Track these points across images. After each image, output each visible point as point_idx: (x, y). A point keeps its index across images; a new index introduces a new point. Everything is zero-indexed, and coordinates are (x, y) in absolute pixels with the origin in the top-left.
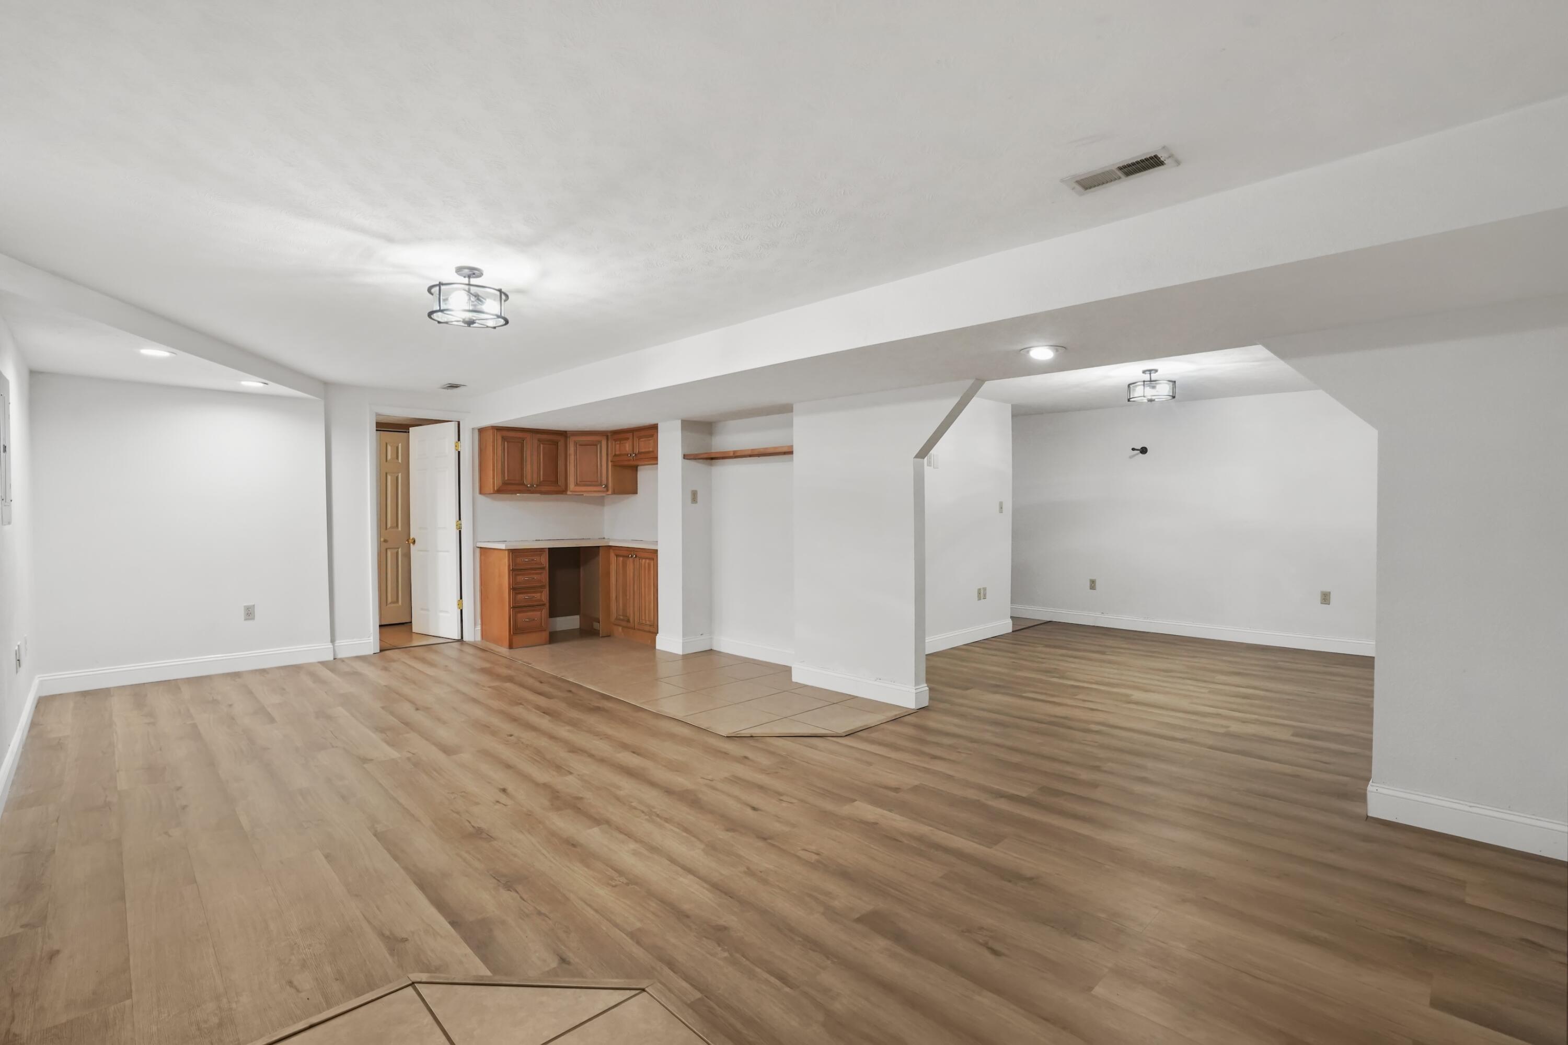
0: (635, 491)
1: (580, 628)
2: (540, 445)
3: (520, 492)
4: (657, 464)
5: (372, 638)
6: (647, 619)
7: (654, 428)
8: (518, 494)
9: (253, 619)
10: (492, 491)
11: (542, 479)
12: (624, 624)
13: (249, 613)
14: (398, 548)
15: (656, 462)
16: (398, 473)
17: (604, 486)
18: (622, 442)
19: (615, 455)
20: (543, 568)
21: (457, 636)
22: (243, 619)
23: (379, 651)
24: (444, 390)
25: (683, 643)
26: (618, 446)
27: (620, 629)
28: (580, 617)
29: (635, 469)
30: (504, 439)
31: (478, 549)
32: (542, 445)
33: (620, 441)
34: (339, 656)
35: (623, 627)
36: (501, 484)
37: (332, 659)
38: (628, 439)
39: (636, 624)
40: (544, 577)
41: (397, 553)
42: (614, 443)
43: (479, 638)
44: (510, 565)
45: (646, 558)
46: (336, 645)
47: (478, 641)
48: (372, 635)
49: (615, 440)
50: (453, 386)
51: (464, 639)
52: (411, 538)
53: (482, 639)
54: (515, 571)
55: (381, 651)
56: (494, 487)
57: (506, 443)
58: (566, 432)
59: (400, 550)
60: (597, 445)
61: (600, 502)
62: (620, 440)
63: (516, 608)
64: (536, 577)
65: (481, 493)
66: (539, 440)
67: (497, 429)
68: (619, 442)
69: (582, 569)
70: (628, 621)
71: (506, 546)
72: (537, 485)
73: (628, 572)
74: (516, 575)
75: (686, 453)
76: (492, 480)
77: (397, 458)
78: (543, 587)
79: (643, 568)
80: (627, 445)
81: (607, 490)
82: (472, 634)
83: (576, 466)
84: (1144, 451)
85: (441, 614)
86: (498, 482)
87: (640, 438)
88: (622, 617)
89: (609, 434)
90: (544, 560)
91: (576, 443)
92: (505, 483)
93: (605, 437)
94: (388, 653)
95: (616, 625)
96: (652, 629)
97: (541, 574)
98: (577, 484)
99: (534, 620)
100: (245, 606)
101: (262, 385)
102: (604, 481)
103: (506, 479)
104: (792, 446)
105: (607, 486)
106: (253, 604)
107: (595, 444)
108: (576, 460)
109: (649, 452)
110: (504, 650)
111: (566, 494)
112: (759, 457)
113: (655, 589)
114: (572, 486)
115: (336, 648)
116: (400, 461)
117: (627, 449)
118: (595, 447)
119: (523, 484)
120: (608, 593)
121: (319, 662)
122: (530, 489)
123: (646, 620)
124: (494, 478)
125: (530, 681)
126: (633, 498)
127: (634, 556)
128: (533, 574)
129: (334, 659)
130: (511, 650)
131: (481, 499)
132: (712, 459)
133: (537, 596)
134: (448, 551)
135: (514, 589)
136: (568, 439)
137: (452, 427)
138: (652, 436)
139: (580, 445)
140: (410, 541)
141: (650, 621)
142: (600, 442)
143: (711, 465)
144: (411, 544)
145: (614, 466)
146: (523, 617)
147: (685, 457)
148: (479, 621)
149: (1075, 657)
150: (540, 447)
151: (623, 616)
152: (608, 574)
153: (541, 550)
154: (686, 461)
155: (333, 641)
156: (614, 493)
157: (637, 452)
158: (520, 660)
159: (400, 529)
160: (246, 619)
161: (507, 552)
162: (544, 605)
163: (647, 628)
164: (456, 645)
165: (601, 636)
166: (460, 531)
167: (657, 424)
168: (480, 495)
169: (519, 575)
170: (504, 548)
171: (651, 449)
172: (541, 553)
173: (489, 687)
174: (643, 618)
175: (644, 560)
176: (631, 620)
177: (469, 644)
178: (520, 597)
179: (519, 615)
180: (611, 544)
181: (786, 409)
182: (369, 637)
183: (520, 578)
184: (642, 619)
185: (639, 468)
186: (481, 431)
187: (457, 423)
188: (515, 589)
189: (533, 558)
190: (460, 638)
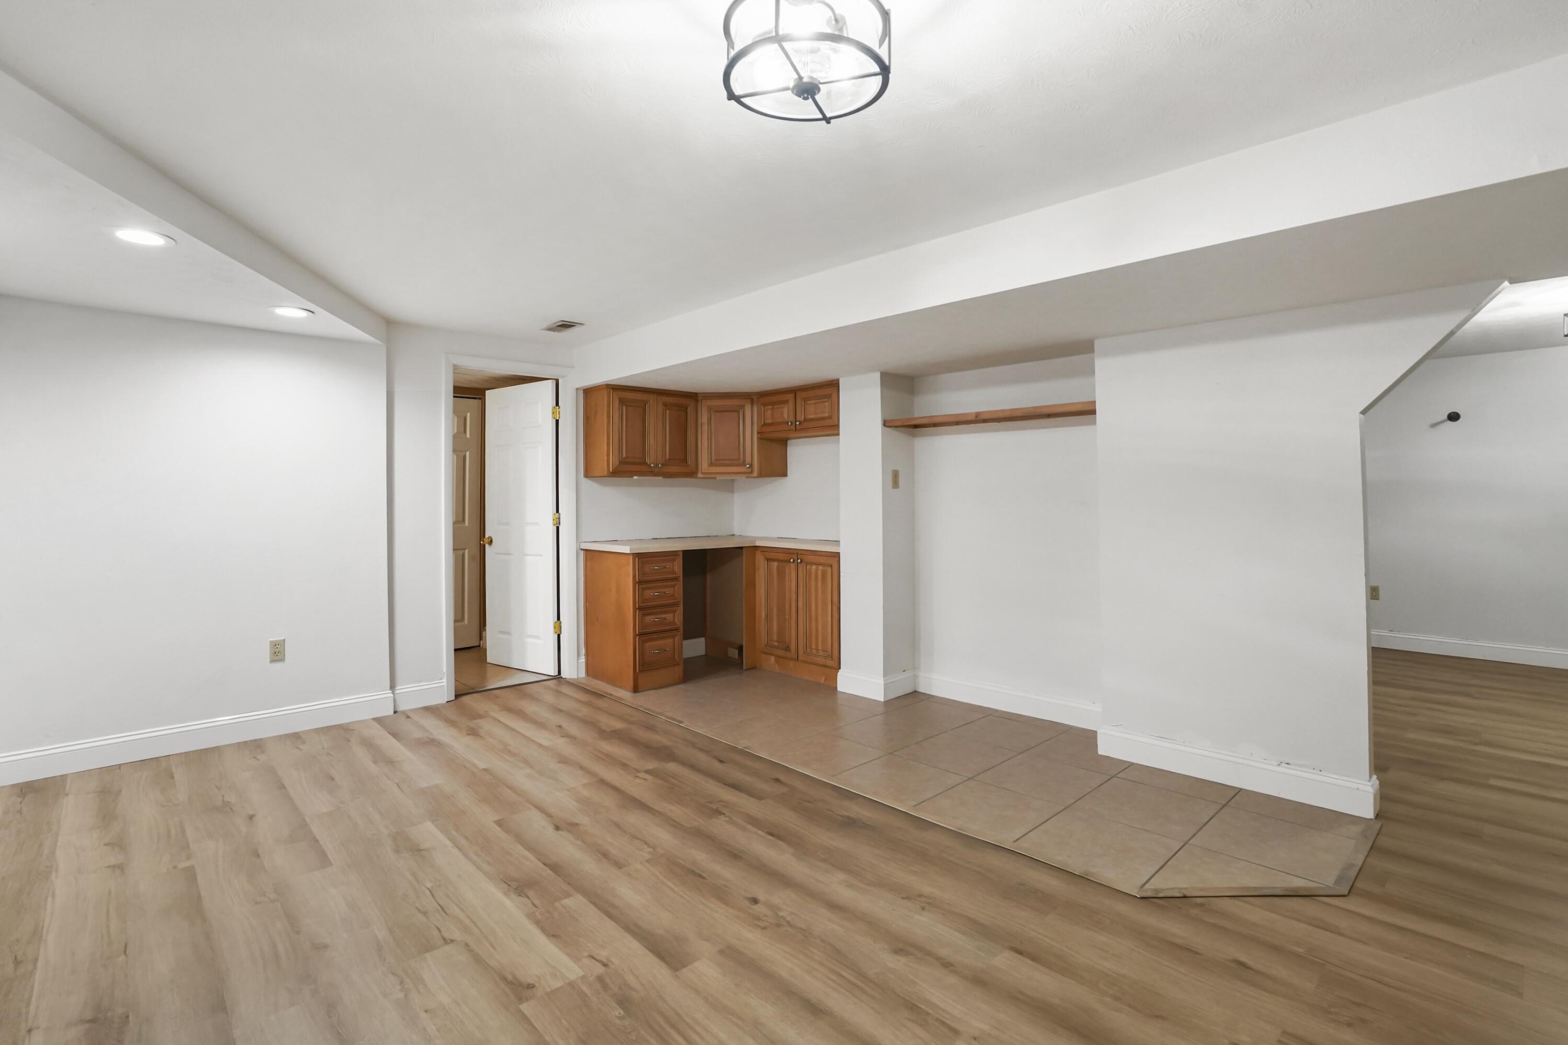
0: (784, 474)
1: (706, 655)
2: (666, 412)
3: (640, 473)
4: (838, 434)
5: (445, 680)
6: (820, 648)
7: (834, 385)
8: (635, 477)
9: (283, 660)
10: (605, 473)
11: (668, 457)
12: (781, 653)
13: (277, 652)
14: (465, 549)
15: (835, 432)
16: (467, 451)
17: (748, 466)
18: (776, 406)
19: (765, 424)
20: (676, 579)
21: (553, 672)
22: (269, 661)
23: (454, 698)
24: (552, 333)
25: (884, 685)
26: (770, 412)
27: (773, 658)
28: (706, 639)
29: (784, 443)
30: (622, 402)
31: (582, 552)
32: (668, 412)
33: (773, 406)
34: (401, 708)
35: (777, 657)
36: (617, 463)
37: (392, 713)
38: (787, 402)
39: (800, 654)
40: (678, 590)
41: (463, 555)
42: (763, 407)
43: (583, 674)
44: (635, 575)
45: (818, 564)
46: (397, 692)
47: (583, 678)
48: (445, 676)
49: (765, 405)
50: (565, 326)
51: (563, 675)
52: (487, 536)
53: (588, 675)
54: (641, 583)
55: (457, 696)
56: (608, 467)
57: (624, 407)
58: (696, 394)
59: (466, 552)
60: (738, 412)
61: (730, 487)
62: (773, 404)
63: (643, 635)
64: (668, 591)
65: (587, 475)
66: (664, 405)
67: (612, 389)
68: (771, 407)
69: (709, 576)
70: (787, 649)
71: (631, 549)
72: (663, 465)
73: (787, 583)
74: (643, 589)
75: (886, 419)
76: (606, 458)
77: (465, 431)
78: (676, 604)
79: (813, 576)
80: (785, 410)
81: (752, 472)
82: (574, 668)
83: (710, 439)
84: (1454, 417)
85: (529, 640)
86: (614, 461)
87: (805, 400)
88: (776, 644)
89: (755, 397)
90: (677, 567)
91: (710, 409)
92: (622, 462)
93: (749, 400)
94: (466, 699)
95: (766, 653)
96: (829, 663)
97: (674, 586)
98: (711, 464)
99: (665, 650)
100: (271, 642)
101: (304, 314)
102: (748, 459)
103: (624, 456)
104: (1094, 402)
105: (751, 466)
106: (283, 638)
107: (737, 410)
108: (710, 431)
109: (823, 419)
110: (625, 694)
111: (696, 477)
112: (999, 422)
113: (835, 608)
114: (704, 465)
115: (397, 697)
116: (468, 436)
117: (786, 416)
118: (736, 414)
119: (645, 463)
120: (752, 610)
121: (374, 719)
122: (653, 469)
123: (817, 649)
124: (608, 455)
125: (704, 760)
126: (778, 484)
127: (799, 561)
128: (666, 587)
129: (395, 712)
130: (636, 694)
131: (587, 483)
132: (916, 426)
133: (669, 617)
134: (541, 555)
135: (640, 609)
136: (699, 404)
137: (549, 386)
138: (829, 396)
139: (716, 412)
140: (486, 540)
141: (824, 651)
142: (743, 407)
143: (914, 436)
144: (487, 546)
145: (759, 439)
146: (654, 646)
147: (886, 424)
148: (583, 651)
149: (1447, 704)
150: (666, 414)
151: (777, 642)
152: (752, 585)
153: (674, 553)
154: (889, 429)
155: (392, 687)
156: (761, 475)
157: (803, 418)
158: (662, 714)
159: (467, 524)
160: (272, 661)
161: (631, 557)
162: (677, 629)
163: (821, 660)
164: (551, 684)
165: (744, 668)
166: (558, 528)
167: (838, 380)
168: (586, 479)
169: (648, 588)
170: (629, 552)
171: (826, 415)
172: (675, 557)
173: (647, 772)
174: (814, 647)
175: (814, 567)
176: (793, 647)
177: (569, 683)
178: (649, 619)
179: (647, 645)
180: (758, 544)
181: (1084, 347)
182: (441, 679)
183: (650, 593)
184: (811, 648)
185: (789, 442)
186: (589, 393)
187: (555, 381)
188: (643, 609)
189: (664, 565)
190: (557, 674)
